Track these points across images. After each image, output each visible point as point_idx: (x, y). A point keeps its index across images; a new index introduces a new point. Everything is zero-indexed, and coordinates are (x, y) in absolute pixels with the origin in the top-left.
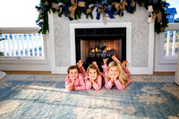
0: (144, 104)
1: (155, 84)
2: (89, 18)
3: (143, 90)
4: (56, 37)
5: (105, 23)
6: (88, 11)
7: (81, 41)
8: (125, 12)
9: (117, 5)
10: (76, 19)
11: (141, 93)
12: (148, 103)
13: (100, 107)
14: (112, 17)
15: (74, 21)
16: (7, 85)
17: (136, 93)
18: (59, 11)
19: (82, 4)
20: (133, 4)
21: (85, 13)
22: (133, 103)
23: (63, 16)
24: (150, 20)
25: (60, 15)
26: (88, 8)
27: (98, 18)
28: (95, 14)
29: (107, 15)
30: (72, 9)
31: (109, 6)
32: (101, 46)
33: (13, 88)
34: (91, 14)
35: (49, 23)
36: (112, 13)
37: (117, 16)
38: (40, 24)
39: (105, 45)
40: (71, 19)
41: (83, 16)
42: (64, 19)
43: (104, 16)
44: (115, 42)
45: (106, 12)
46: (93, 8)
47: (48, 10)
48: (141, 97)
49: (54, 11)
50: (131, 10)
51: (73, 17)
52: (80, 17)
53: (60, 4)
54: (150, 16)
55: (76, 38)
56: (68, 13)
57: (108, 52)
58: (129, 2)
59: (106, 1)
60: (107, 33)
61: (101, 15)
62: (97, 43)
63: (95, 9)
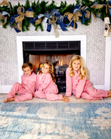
0: (98, 128)
2: (39, 29)
3: (98, 112)
5: (57, 35)
6: (38, 22)
7: (30, 56)
8: (79, 23)
9: (70, 16)
10: (23, 30)
11: (96, 116)
12: (102, 129)
13: (50, 134)
14: (64, 29)
15: (22, 32)
17: (90, 116)
19: (30, 14)
20: (88, 15)
21: (34, 23)
22: (86, 128)
23: (9, 27)
24: (106, 33)
26: (37, 19)
27: (49, 30)
28: (45, 25)
29: (59, 26)
30: (19, 19)
31: (62, 17)
32: (53, 61)
34: (40, 25)
36: (65, 24)
37: (70, 28)
40: (18, 31)
41: (32, 27)
42: (10, 31)
43: (55, 28)
44: (68, 56)
45: (57, 23)
46: (43, 18)
48: (95, 121)
50: (86, 21)
51: (20, 29)
52: (28, 30)
53: (5, 13)
54: (106, 29)
55: (24, 52)
56: (14, 24)
57: (61, 68)
58: (83, 12)
59: (57, 12)
60: (59, 47)
61: (52, 27)
62: (49, 57)
63: (46, 19)
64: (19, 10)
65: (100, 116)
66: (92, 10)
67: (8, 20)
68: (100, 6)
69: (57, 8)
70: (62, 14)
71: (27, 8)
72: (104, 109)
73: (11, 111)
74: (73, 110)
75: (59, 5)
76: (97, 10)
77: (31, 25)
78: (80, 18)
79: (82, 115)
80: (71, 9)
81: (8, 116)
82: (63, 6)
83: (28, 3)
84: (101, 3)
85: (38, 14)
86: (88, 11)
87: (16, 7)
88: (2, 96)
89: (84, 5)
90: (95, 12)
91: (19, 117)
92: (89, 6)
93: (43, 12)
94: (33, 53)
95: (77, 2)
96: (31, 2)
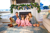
15: (19, 10)
16: (3, 26)
19: (21, 7)
20: (33, 7)
33: (5, 27)
36: (28, 8)
38: (11, 11)
48: (35, 29)
49: (14, 8)
50: (32, 8)
53: (16, 7)
54: (36, 9)
56: (17, 9)
58: (32, 6)
59: (26, 6)
61: (25, 9)
64: (18, 6)
68: (35, 5)
71: (20, 5)
75: (27, 5)
79: (32, 27)
80: (29, 5)
93: (23, 6)
94: (21, 14)
96: (21, 4)
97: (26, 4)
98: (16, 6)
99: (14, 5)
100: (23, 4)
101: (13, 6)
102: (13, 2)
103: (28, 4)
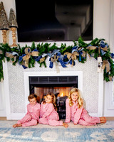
1: (103, 129)
2: (43, 66)
3: (93, 135)
4: (10, 85)
5: (58, 71)
6: (42, 60)
7: (35, 88)
8: (76, 61)
9: (69, 55)
10: (30, 67)
11: (90, 139)
14: (64, 66)
15: (28, 69)
17: (86, 139)
18: (13, 59)
20: (84, 55)
21: (38, 61)
23: (17, 64)
24: (99, 69)
25: (14, 64)
26: (41, 57)
27: (51, 67)
28: (48, 62)
29: (59, 63)
30: (26, 58)
31: (62, 56)
32: (55, 93)
34: (44, 62)
35: (4, 70)
36: (64, 62)
37: (69, 66)
39: (58, 92)
40: (25, 68)
41: (37, 64)
42: (18, 67)
43: (57, 65)
44: (68, 89)
45: (58, 61)
46: (46, 57)
47: (2, 59)
49: (8, 59)
50: (83, 60)
51: (27, 66)
52: (33, 66)
53: (14, 53)
54: (99, 66)
55: (30, 85)
56: (22, 62)
57: (61, 98)
58: (80, 53)
59: (58, 51)
60: (60, 81)
62: (51, 90)
63: (49, 58)
64: (26, 51)
65: (94, 139)
66: (87, 51)
67: (17, 58)
68: (94, 48)
69: (58, 49)
70: (62, 54)
71: (33, 49)
72: (97, 133)
73: (19, 134)
74: (71, 134)
75: (59, 47)
76: (91, 51)
77: (36, 62)
78: (78, 57)
79: (79, 138)
80: (70, 50)
81: (17, 139)
82: (63, 47)
83: (34, 44)
84: (94, 45)
85: (42, 53)
86: (84, 52)
87: (24, 48)
88: (12, 122)
89: (80, 47)
90: (90, 52)
91: (26, 140)
92: (85, 48)
93: (46, 52)
94: (38, 86)
95: (75, 44)
96: (36, 44)
97: (59, 44)
98: (15, 50)
99: (7, 46)
100: (44, 43)
101: (5, 51)
102: (5, 34)
103: (64, 43)
